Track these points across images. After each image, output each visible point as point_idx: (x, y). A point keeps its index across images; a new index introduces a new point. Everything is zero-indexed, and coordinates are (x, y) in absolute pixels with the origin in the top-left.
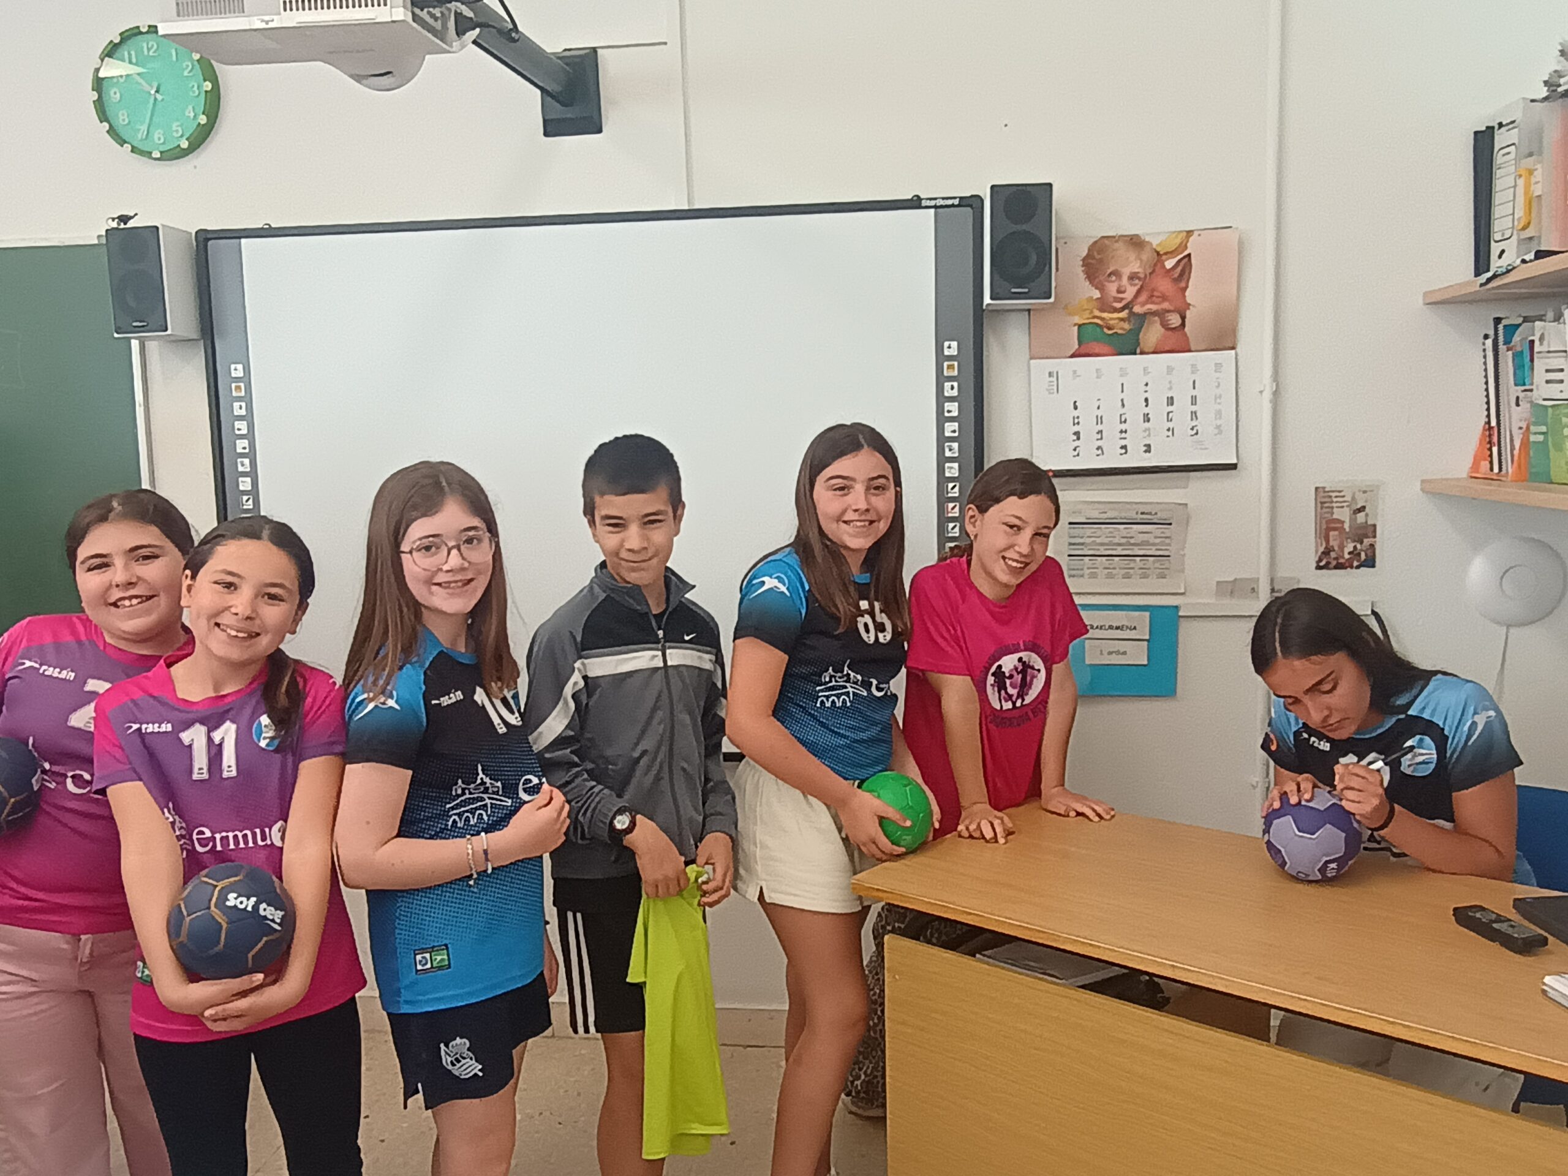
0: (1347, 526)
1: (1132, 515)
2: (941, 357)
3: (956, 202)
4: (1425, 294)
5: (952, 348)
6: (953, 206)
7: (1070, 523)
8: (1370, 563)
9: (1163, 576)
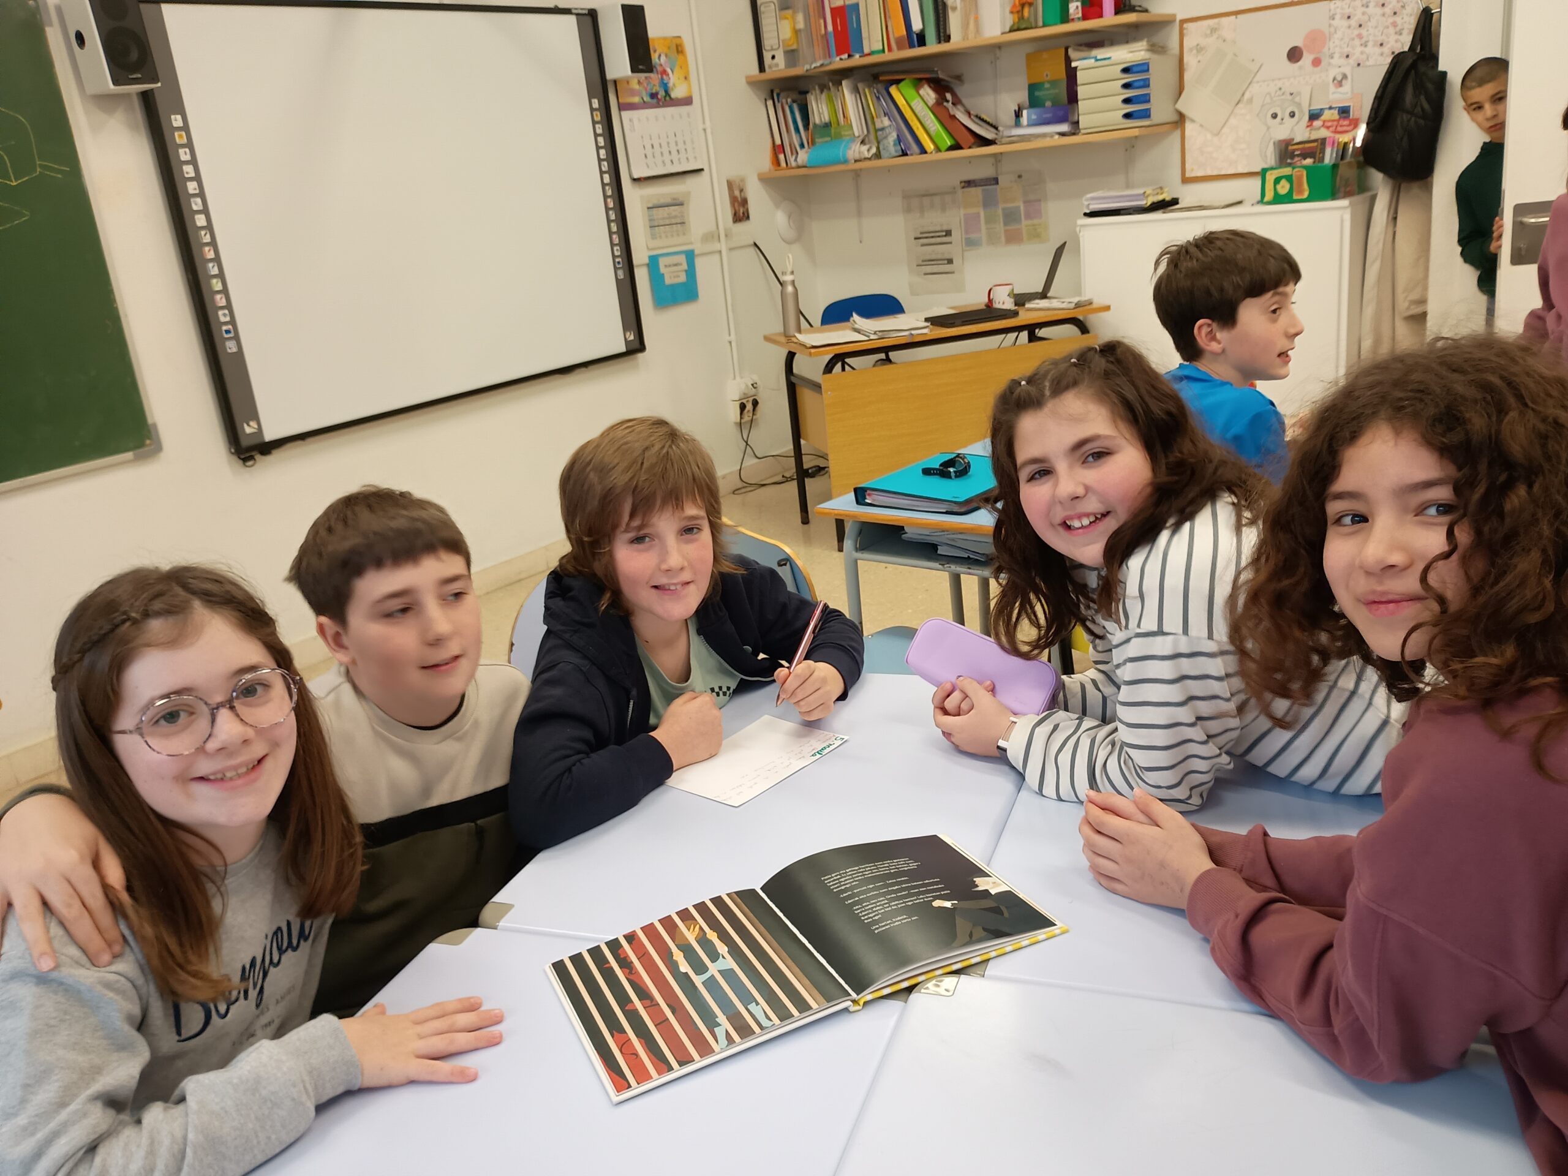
0: (739, 199)
1: (668, 200)
2: (592, 110)
3: (586, 12)
4: (747, 77)
5: (596, 103)
6: (585, 14)
7: (648, 208)
8: (748, 218)
9: (684, 234)
